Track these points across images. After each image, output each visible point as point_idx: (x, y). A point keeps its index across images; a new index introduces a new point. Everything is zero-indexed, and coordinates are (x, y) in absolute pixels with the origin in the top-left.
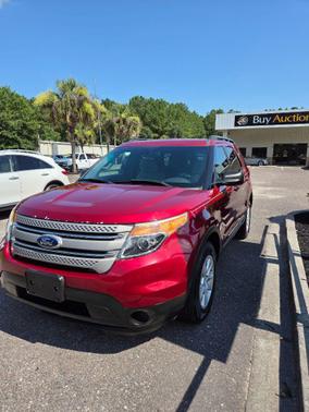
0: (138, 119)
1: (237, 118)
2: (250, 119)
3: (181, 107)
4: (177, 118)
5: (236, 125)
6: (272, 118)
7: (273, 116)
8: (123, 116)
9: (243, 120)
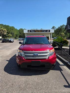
0: (6, 30)
1: (28, 31)
2: (31, 31)
3: (13, 27)
4: (12, 30)
5: (28, 32)
6: (35, 31)
7: (35, 30)
8: (2, 29)
9: (29, 31)
